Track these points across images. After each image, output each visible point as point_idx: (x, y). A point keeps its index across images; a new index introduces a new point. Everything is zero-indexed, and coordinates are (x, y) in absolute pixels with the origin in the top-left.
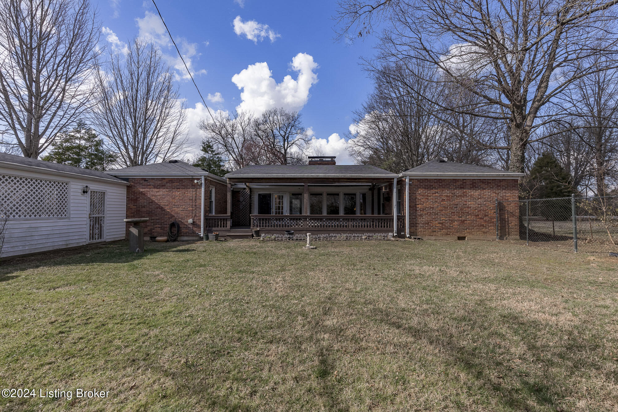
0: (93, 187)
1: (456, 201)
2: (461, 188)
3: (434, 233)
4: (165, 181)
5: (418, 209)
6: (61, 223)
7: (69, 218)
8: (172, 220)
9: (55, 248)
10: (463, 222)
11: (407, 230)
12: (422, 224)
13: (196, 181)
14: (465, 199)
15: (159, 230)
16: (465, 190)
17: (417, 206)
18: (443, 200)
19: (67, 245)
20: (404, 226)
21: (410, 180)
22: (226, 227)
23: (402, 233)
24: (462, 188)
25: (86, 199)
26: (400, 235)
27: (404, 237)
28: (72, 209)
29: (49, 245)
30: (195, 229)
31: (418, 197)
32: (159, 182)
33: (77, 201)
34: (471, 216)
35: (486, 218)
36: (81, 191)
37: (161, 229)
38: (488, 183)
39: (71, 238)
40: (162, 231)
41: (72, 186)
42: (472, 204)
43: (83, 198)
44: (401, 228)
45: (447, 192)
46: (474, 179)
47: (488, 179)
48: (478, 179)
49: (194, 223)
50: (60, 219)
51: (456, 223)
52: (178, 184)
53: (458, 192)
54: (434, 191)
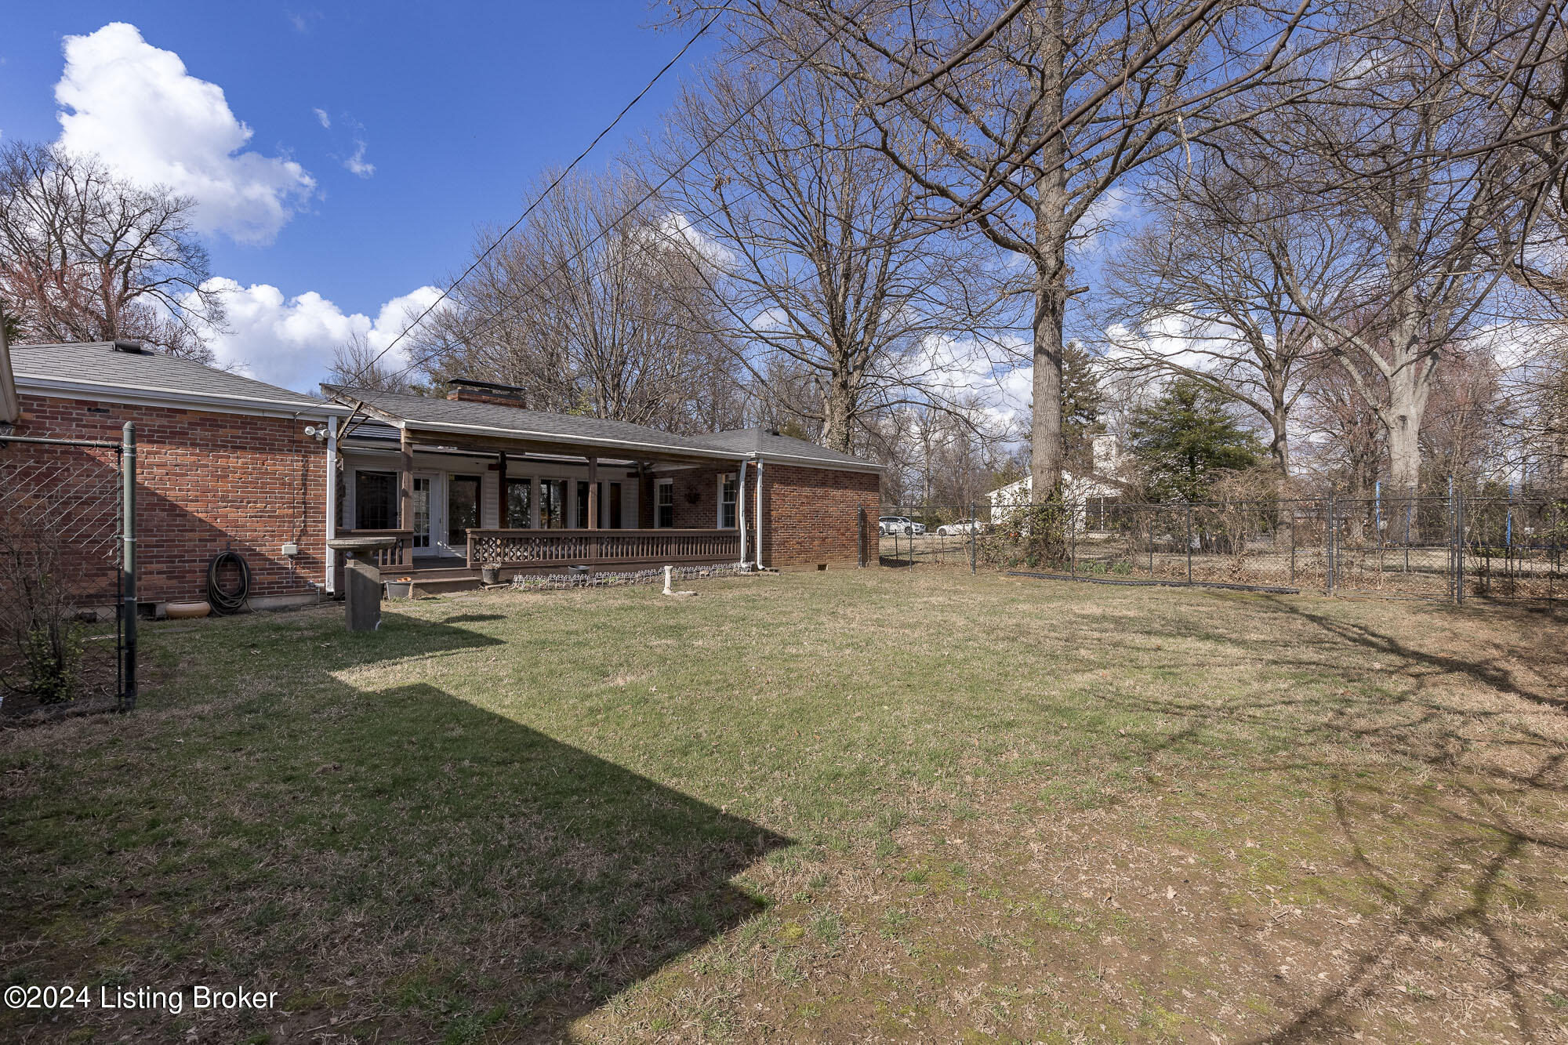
1: (817, 506)
3: (792, 560)
4: (186, 418)
8: (219, 548)
10: (824, 539)
11: (759, 557)
12: (778, 544)
13: (309, 430)
14: (826, 502)
15: (161, 581)
16: (826, 489)
17: (771, 513)
18: (802, 504)
22: (401, 562)
24: (823, 484)
27: (755, 568)
30: (302, 572)
31: (772, 496)
32: (165, 422)
34: (833, 530)
35: (848, 534)
37: (169, 578)
38: (851, 478)
40: (174, 583)
42: (833, 511)
45: (806, 491)
46: (837, 471)
49: (300, 558)
51: (816, 542)
52: (240, 433)
53: (819, 491)
54: (793, 486)
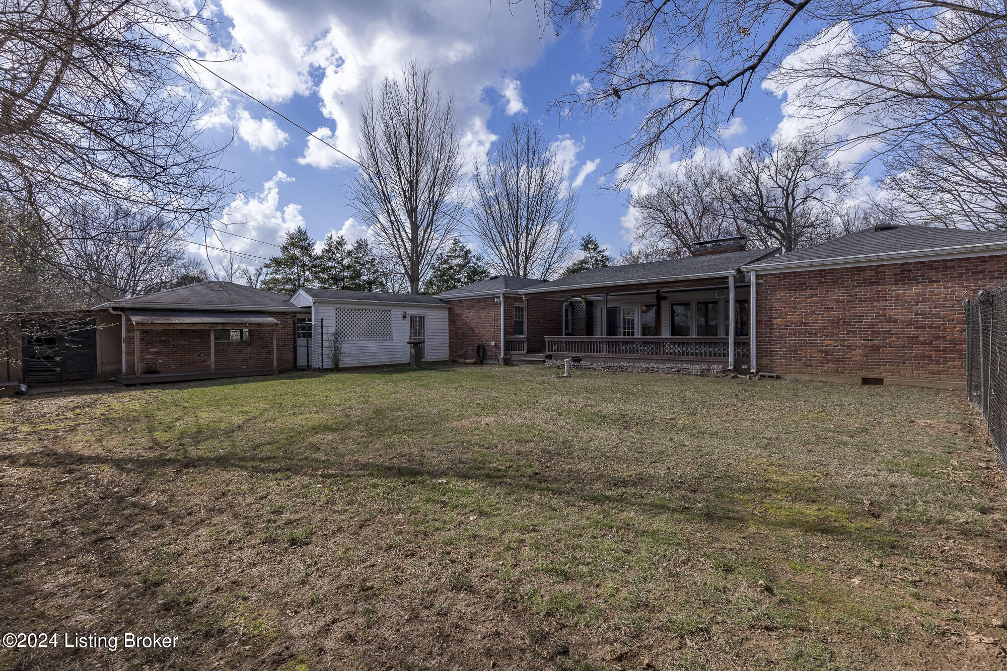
0: (412, 312)
1: (859, 310)
2: (872, 283)
3: (809, 369)
5: (775, 326)
6: (386, 343)
7: (392, 339)
8: (479, 342)
9: (382, 363)
10: (876, 349)
11: (753, 362)
12: (783, 351)
13: (496, 300)
14: (882, 304)
16: (880, 288)
17: (774, 321)
18: (828, 309)
19: (391, 362)
20: (747, 356)
21: (758, 277)
22: (524, 350)
23: (743, 367)
24: (874, 283)
25: (407, 324)
26: (740, 368)
27: (747, 372)
28: (394, 331)
29: (377, 360)
30: (497, 352)
31: (777, 305)
32: (470, 303)
33: (398, 325)
34: (898, 338)
35: (941, 343)
36: (401, 316)
38: (946, 268)
39: (393, 356)
40: (471, 353)
41: (394, 313)
42: (900, 314)
43: (403, 322)
44: (742, 357)
45: (838, 294)
46: (907, 264)
47: (944, 261)
48: (915, 263)
49: (496, 346)
50: (385, 340)
51: (858, 351)
52: (484, 304)
53: (865, 292)
54: (809, 292)
